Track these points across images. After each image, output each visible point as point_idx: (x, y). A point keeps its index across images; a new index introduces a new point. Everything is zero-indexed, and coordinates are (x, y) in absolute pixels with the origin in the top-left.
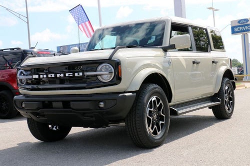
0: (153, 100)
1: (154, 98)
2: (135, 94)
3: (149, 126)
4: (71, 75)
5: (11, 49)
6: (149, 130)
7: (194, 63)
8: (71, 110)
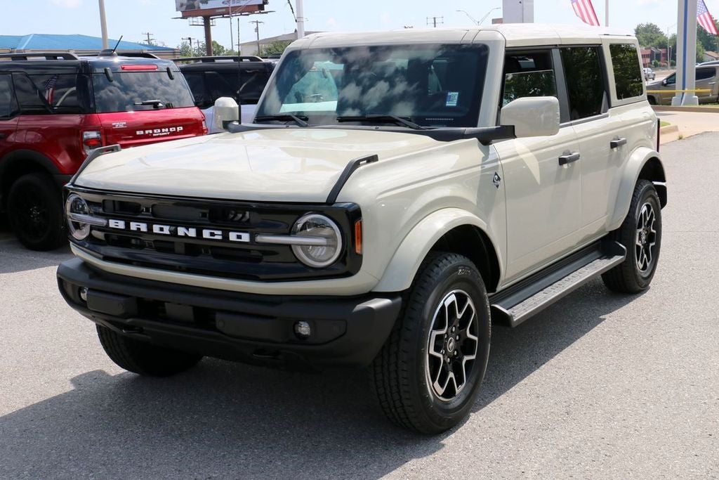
0: (447, 304)
1: (450, 298)
2: (399, 299)
3: (433, 380)
4: (218, 235)
5: (48, 56)
6: (435, 389)
7: (562, 161)
8: (216, 334)
